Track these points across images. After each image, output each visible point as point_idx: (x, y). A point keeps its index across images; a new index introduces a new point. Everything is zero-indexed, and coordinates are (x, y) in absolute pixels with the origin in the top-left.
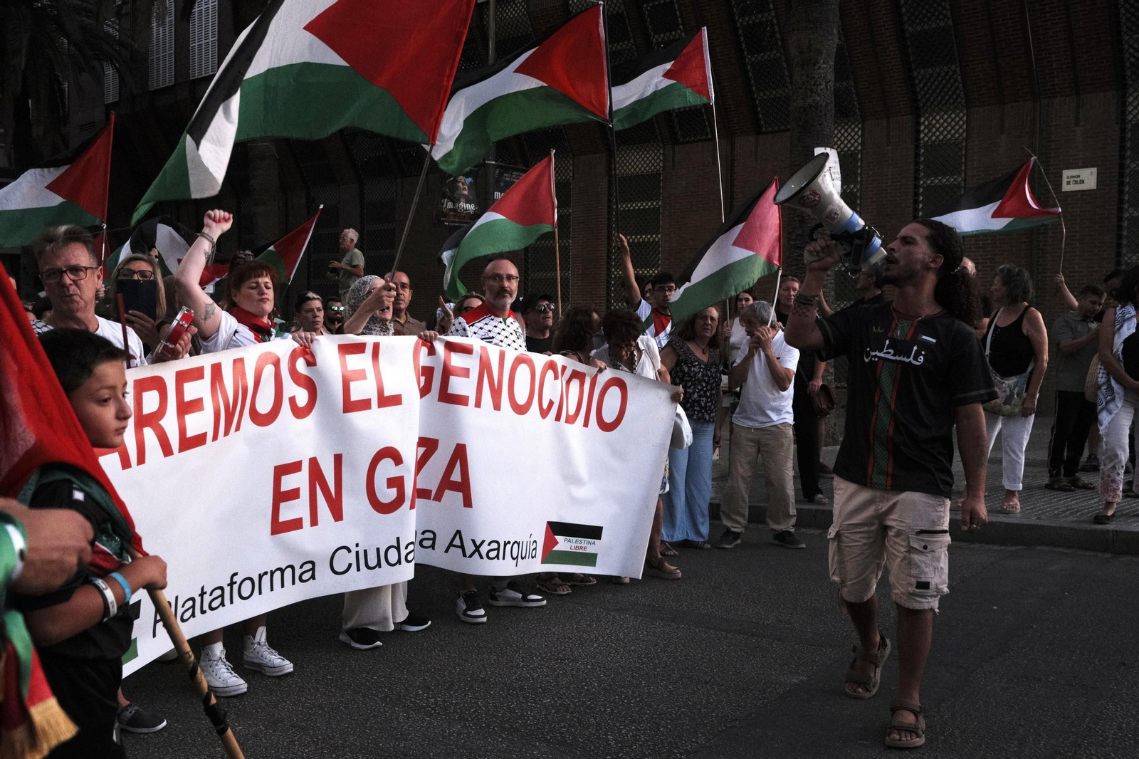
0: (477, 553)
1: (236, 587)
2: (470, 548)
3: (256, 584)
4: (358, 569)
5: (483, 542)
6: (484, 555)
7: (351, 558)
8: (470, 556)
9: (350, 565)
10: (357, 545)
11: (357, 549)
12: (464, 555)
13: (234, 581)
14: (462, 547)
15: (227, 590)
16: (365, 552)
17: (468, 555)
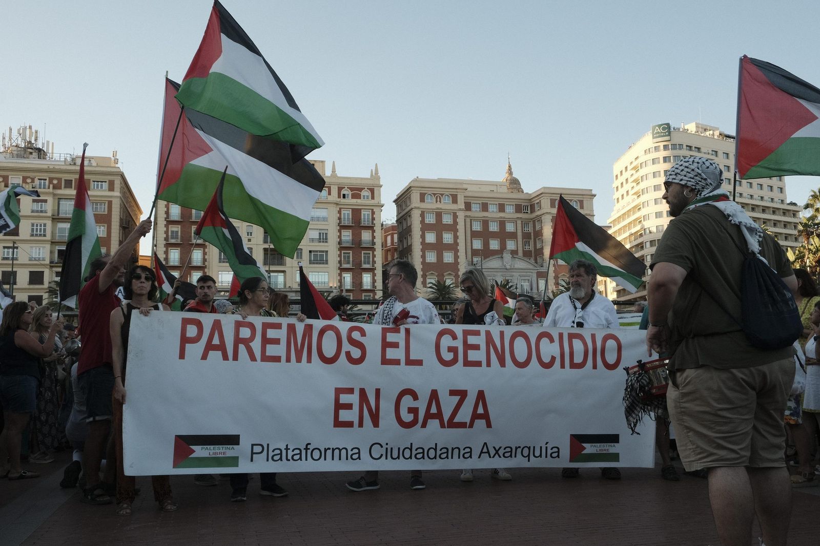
0: (497, 455)
1: (309, 452)
2: (492, 452)
3: (323, 453)
4: (386, 458)
5: (500, 448)
6: (501, 455)
7: (383, 451)
8: (493, 457)
9: (382, 455)
10: (387, 444)
11: (387, 446)
12: (490, 457)
13: (308, 447)
14: (488, 452)
15: (304, 452)
16: (392, 449)
17: (492, 456)
